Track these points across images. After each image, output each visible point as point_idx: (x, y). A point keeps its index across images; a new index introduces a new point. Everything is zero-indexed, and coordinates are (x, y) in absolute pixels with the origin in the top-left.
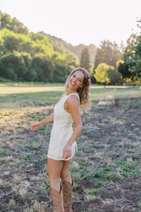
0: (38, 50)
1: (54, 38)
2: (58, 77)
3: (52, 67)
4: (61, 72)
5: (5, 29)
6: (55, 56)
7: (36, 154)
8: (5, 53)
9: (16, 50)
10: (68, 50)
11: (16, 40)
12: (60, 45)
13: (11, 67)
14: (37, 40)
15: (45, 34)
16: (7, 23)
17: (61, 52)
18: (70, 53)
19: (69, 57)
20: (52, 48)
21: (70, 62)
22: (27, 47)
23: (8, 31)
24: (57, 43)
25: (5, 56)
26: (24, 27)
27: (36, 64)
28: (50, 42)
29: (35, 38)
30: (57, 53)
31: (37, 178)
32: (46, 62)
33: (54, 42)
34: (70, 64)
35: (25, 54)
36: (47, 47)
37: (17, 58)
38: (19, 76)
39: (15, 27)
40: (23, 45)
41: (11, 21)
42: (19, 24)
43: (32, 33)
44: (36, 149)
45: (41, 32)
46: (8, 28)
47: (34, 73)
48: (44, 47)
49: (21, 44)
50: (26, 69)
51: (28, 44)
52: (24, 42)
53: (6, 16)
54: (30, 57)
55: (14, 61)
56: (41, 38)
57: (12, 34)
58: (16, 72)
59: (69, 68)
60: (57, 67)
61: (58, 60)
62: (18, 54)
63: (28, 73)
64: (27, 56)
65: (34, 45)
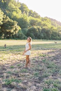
0: (44, 25)
1: (52, 19)
2: (53, 37)
3: (50, 33)
4: (54, 35)
5: (30, 16)
6: (52, 28)
7: (40, 73)
8: (30, 27)
9: (35, 25)
10: (58, 25)
11: (35, 21)
12: (54, 23)
13: (32, 32)
14: (44, 21)
15: (48, 18)
16: (31, 13)
17: (55, 26)
18: (59, 26)
19: (59, 28)
20: (51, 24)
21: (59, 30)
22: (39, 24)
23: (31, 17)
24: (53, 22)
25: (30, 28)
26: (38, 15)
27: (43, 31)
28: (50, 21)
29: (43, 20)
30: (53, 26)
31: (40, 85)
32: (48, 30)
33: (52, 22)
34: (59, 31)
35: (38, 27)
36: (48, 24)
37: (35, 29)
38: (35, 37)
39: (35, 15)
40: (38, 23)
41: (33, 13)
42: (36, 14)
43: (42, 17)
44: (40, 70)
45: (46, 17)
46: (31, 16)
47: (42, 35)
48: (47, 24)
49: (37, 22)
50: (39, 34)
51: (40, 22)
52: (38, 22)
53: (31, 10)
54: (40, 28)
55: (34, 30)
56: (46, 20)
57: (33, 18)
58: (34, 35)
59: (58, 33)
60: (53, 32)
61: (54, 29)
62: (35, 27)
63: (40, 35)
64: (39, 28)
65: (43, 23)
